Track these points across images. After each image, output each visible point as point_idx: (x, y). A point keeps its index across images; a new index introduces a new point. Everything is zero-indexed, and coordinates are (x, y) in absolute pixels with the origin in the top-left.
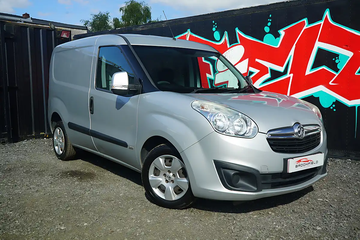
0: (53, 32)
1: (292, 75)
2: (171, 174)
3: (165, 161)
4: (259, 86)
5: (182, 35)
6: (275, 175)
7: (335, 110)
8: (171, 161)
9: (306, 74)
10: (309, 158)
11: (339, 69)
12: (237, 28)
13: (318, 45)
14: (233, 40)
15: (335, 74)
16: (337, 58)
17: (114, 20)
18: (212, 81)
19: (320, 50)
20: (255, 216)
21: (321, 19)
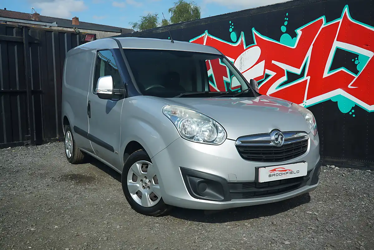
0: (78, 36)
1: (309, 78)
2: (148, 180)
3: (142, 167)
4: (276, 89)
5: (200, 37)
6: (246, 185)
7: (354, 116)
8: (147, 167)
9: (324, 77)
10: (287, 167)
11: (359, 71)
12: (254, 28)
13: (337, 44)
14: (249, 41)
15: (355, 76)
16: (356, 59)
17: (163, 22)
18: (228, 84)
19: (338, 50)
20: (228, 227)
21: (339, 16)
